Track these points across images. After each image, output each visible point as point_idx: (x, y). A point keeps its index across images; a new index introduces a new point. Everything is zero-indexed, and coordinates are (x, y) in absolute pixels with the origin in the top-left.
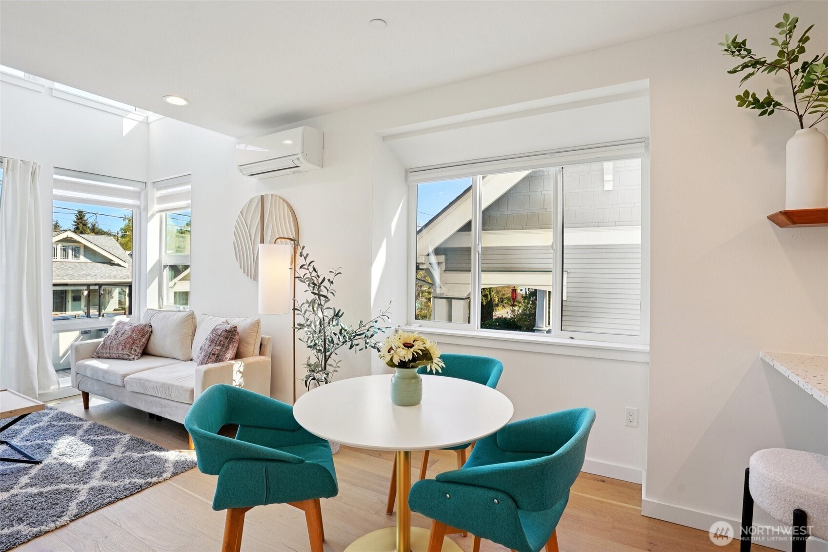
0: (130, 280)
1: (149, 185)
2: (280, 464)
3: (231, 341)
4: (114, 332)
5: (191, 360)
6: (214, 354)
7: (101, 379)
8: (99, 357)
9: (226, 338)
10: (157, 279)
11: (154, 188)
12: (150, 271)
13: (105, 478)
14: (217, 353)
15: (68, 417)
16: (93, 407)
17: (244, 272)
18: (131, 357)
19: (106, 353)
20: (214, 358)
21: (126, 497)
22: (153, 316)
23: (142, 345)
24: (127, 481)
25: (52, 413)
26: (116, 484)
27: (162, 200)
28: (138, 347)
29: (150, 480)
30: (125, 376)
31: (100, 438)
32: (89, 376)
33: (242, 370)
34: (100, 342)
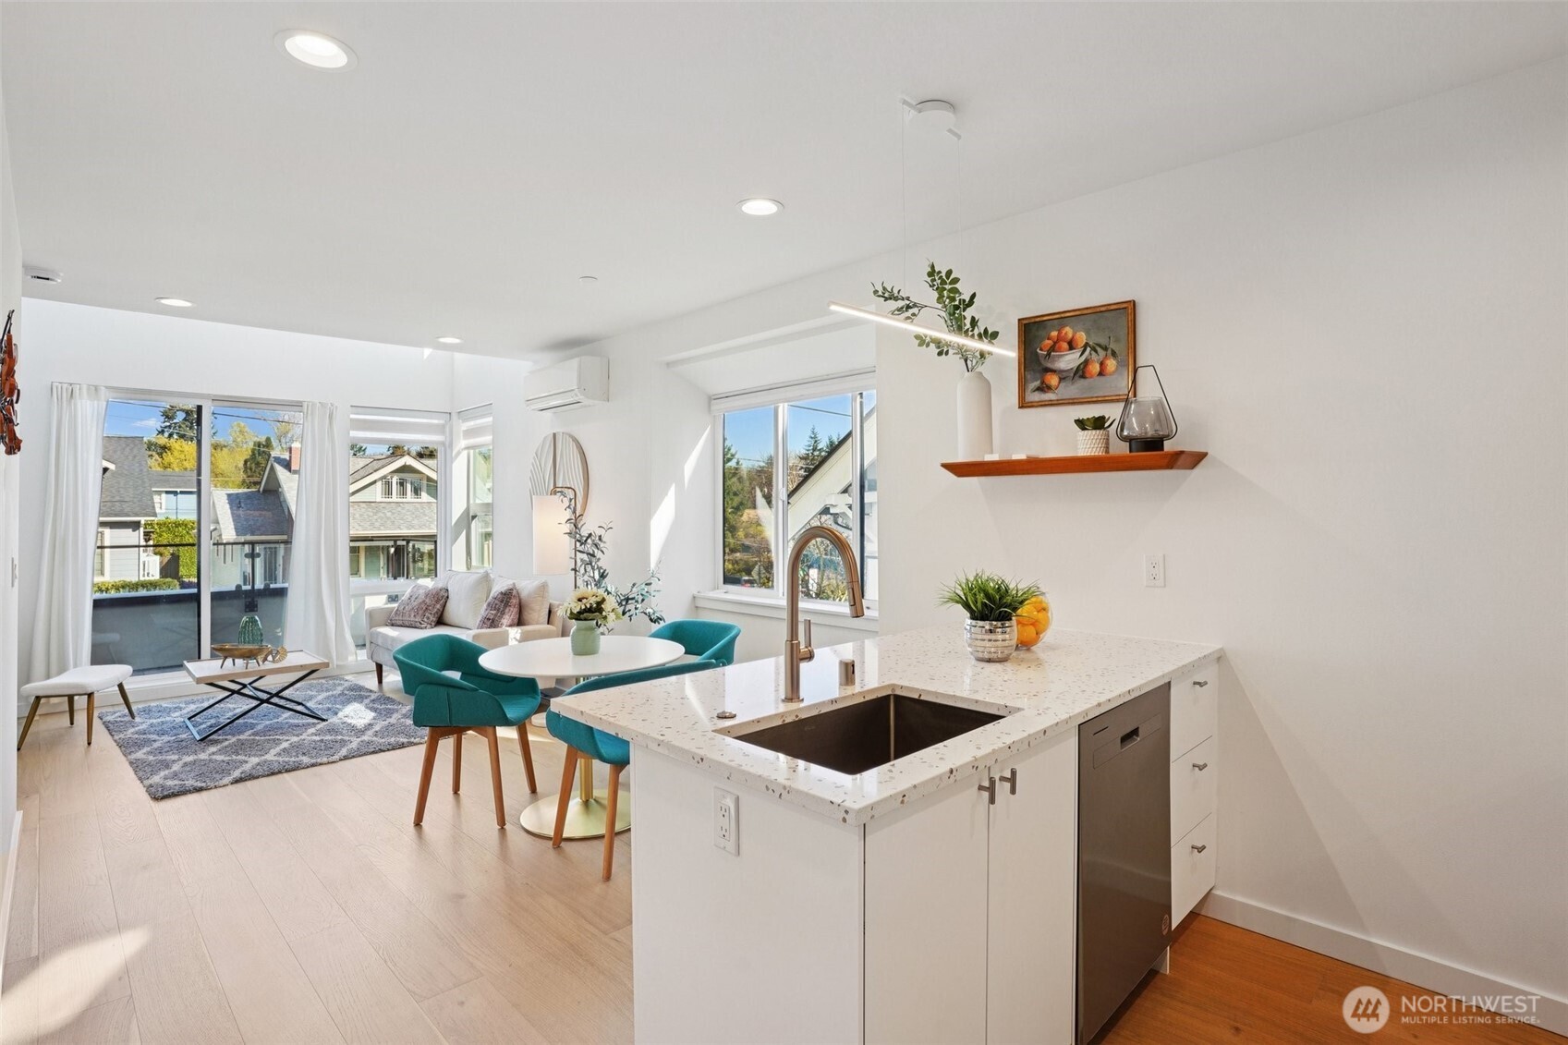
0: (433, 531)
1: (454, 416)
2: (459, 690)
3: (507, 605)
4: (408, 596)
6: (488, 619)
7: (390, 648)
8: (392, 625)
10: (464, 532)
11: (459, 419)
12: (456, 524)
13: (376, 735)
14: (492, 618)
15: (361, 688)
16: (388, 683)
18: (423, 625)
19: (398, 619)
20: (489, 623)
21: (388, 750)
22: (450, 578)
24: (393, 740)
25: (346, 684)
26: (383, 740)
28: (431, 613)
29: (412, 740)
31: (383, 706)
32: (380, 644)
33: (518, 638)
34: (396, 608)
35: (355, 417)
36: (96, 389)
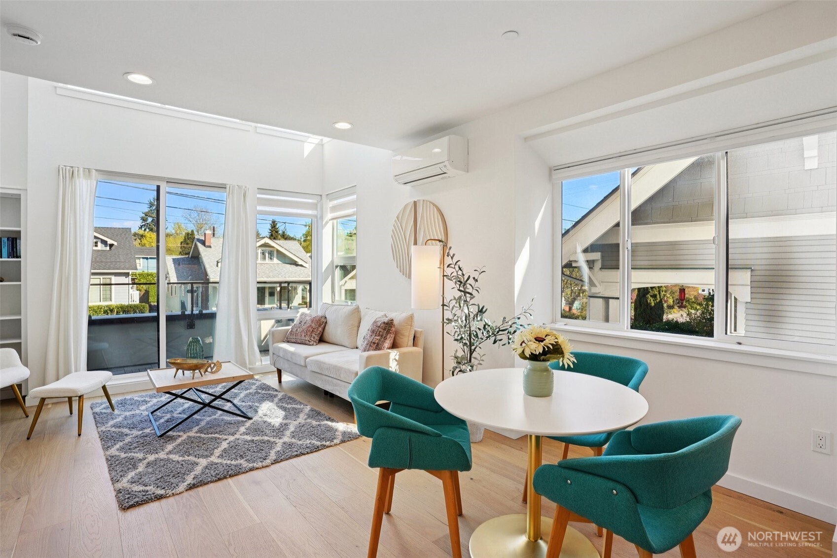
0: (310, 279)
1: (324, 197)
2: (421, 435)
3: (388, 332)
4: (299, 321)
5: (357, 348)
6: (374, 343)
7: (290, 359)
8: (288, 342)
9: (385, 329)
10: (330, 277)
11: (327, 199)
12: (325, 270)
13: (293, 437)
14: (377, 342)
15: (268, 388)
16: (285, 382)
17: (400, 271)
18: (311, 343)
19: (293, 338)
20: (374, 346)
21: (308, 453)
22: (327, 309)
23: (319, 333)
24: (308, 442)
25: (258, 383)
26: (301, 442)
27: (334, 209)
28: (316, 334)
29: (324, 443)
30: (306, 358)
31: (290, 406)
32: (282, 356)
33: (397, 358)
34: (289, 329)
35: (258, 196)
36: (89, 171)
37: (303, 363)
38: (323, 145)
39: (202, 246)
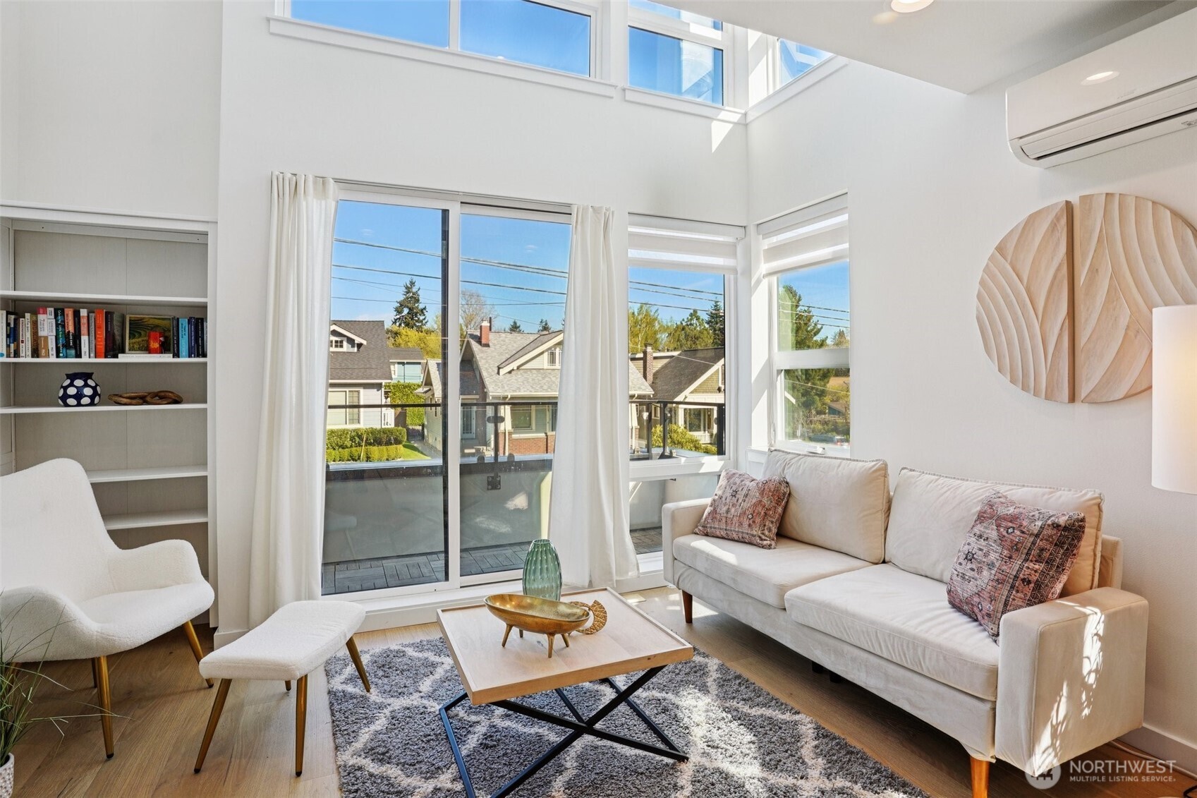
1: (752, 229)
4: (729, 491)
5: (884, 562)
6: (1026, 581)
7: (726, 581)
8: (707, 535)
9: (1059, 544)
10: (767, 392)
11: (759, 234)
12: (755, 380)
14: (1034, 578)
17: (1013, 381)
18: (765, 542)
19: (719, 527)
27: (773, 253)
28: (772, 522)
32: (701, 569)
35: (632, 229)
37: (772, 599)
38: (746, 125)
39: (477, 344)
